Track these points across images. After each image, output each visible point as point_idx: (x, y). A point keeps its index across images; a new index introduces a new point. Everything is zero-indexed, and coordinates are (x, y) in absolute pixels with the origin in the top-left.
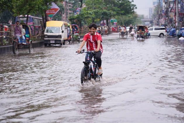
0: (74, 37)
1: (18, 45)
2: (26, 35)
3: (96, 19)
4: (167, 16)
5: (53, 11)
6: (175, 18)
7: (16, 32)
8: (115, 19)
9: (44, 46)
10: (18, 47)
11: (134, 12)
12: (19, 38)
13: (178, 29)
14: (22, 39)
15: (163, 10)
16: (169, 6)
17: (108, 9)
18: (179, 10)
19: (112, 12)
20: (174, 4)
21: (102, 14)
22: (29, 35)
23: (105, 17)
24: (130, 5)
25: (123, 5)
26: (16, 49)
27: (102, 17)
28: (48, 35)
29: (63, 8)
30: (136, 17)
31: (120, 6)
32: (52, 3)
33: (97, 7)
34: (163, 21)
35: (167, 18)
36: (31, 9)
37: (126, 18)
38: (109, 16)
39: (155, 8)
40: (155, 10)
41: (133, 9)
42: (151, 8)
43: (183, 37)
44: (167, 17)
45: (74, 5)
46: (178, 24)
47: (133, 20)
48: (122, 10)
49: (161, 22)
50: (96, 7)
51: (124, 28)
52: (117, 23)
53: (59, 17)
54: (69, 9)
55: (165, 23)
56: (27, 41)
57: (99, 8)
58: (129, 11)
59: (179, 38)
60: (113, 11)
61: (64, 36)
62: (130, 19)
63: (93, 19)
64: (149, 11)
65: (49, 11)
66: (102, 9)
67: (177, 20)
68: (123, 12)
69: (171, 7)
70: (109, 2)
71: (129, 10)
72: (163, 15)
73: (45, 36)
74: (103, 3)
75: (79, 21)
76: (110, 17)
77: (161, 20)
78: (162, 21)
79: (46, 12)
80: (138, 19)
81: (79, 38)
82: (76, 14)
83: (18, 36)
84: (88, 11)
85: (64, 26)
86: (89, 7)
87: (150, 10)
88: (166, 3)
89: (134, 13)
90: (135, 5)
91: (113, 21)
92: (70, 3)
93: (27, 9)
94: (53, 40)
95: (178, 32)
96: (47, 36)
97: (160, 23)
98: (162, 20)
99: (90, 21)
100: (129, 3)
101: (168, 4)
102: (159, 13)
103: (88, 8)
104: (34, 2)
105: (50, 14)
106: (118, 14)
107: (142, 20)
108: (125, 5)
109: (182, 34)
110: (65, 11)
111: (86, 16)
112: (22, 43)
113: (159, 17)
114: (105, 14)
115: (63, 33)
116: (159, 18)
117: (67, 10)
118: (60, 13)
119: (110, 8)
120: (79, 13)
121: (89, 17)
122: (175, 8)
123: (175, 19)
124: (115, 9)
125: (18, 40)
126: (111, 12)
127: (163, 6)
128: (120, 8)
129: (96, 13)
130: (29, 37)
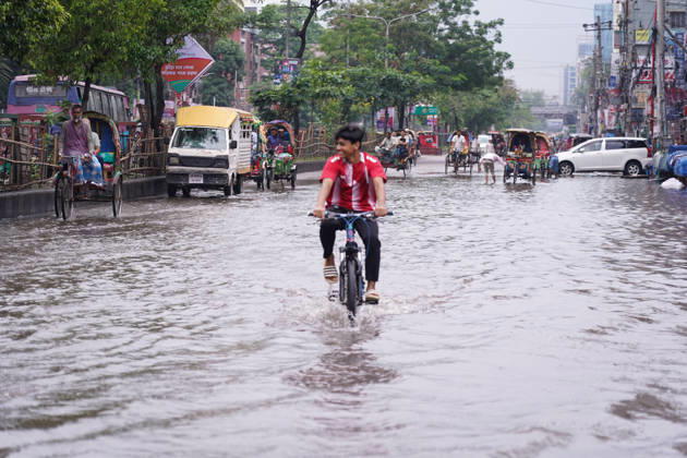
0: (274, 165)
1: (77, 190)
2: (103, 155)
3: (356, 103)
4: (626, 100)
5: (187, 67)
6: (653, 106)
7: (70, 142)
8: (429, 105)
9: (166, 195)
10: (75, 194)
11: (501, 78)
12: (80, 163)
13: (662, 148)
14: (91, 168)
15: (614, 78)
16: (634, 60)
17: (405, 66)
18: (665, 76)
19: (420, 80)
20: (648, 55)
21: (383, 84)
22: (111, 154)
23: (391, 95)
24: (486, 55)
25: (463, 55)
26: (70, 202)
27: (382, 97)
28: (181, 154)
29: (239, 57)
30: (510, 99)
31: (451, 57)
32: (186, 38)
33: (362, 57)
34: (610, 117)
35: (624, 106)
36: (103, 57)
37: (473, 103)
38: (407, 92)
39: (586, 69)
40: (585, 76)
41: (498, 69)
42: (572, 68)
43: (676, 177)
44: (623, 103)
45: (281, 47)
46: (662, 128)
47: (501, 109)
48: (455, 71)
49: (602, 122)
50: (358, 56)
51: (462, 137)
52: (438, 120)
53: (221, 90)
54: (262, 61)
55: (617, 122)
56: (106, 175)
57: (369, 62)
58: (485, 77)
59: (664, 181)
60: (424, 75)
61: (239, 161)
62: (489, 106)
63: (347, 102)
64: (563, 79)
65: (172, 67)
66: (380, 66)
67: (657, 114)
68: (459, 78)
69: (640, 65)
70: (411, 39)
71: (483, 74)
72: (613, 93)
73: (172, 159)
74: (385, 45)
75: (289, 106)
76: (413, 95)
77: (603, 114)
78: (606, 115)
79: (163, 73)
80: (518, 108)
81: (292, 171)
82: (278, 81)
83: (78, 156)
84: (328, 73)
85: (238, 124)
86: (333, 57)
87: (568, 73)
88: (623, 49)
89: (501, 85)
90: (507, 56)
91: (424, 110)
92: (266, 42)
93: (84, 57)
94: (197, 174)
95: (661, 160)
96: (176, 160)
97: (599, 124)
98: (606, 112)
99: (333, 108)
100: (486, 49)
101: (630, 54)
102: (598, 86)
103: (331, 60)
104: (113, 34)
105: (177, 77)
106: (441, 85)
107: (535, 110)
108: (470, 54)
109: (675, 167)
110: (246, 68)
111: (317, 91)
112: (89, 182)
113: (597, 100)
114: (391, 84)
115: (236, 150)
116: (597, 107)
117: (256, 64)
118: (229, 75)
119: (414, 63)
120: (289, 79)
121: (329, 96)
122: (654, 68)
123: (653, 112)
124: (432, 67)
125: (74, 170)
126: (415, 78)
127: (613, 62)
128: (449, 66)
129: (356, 80)
130: (111, 160)
